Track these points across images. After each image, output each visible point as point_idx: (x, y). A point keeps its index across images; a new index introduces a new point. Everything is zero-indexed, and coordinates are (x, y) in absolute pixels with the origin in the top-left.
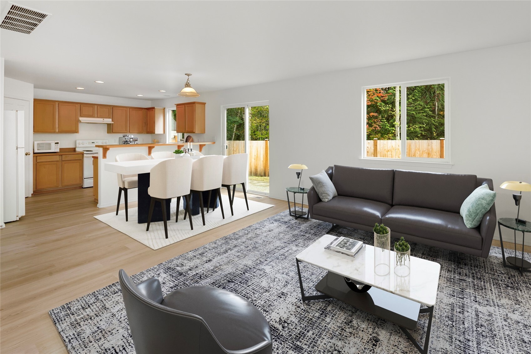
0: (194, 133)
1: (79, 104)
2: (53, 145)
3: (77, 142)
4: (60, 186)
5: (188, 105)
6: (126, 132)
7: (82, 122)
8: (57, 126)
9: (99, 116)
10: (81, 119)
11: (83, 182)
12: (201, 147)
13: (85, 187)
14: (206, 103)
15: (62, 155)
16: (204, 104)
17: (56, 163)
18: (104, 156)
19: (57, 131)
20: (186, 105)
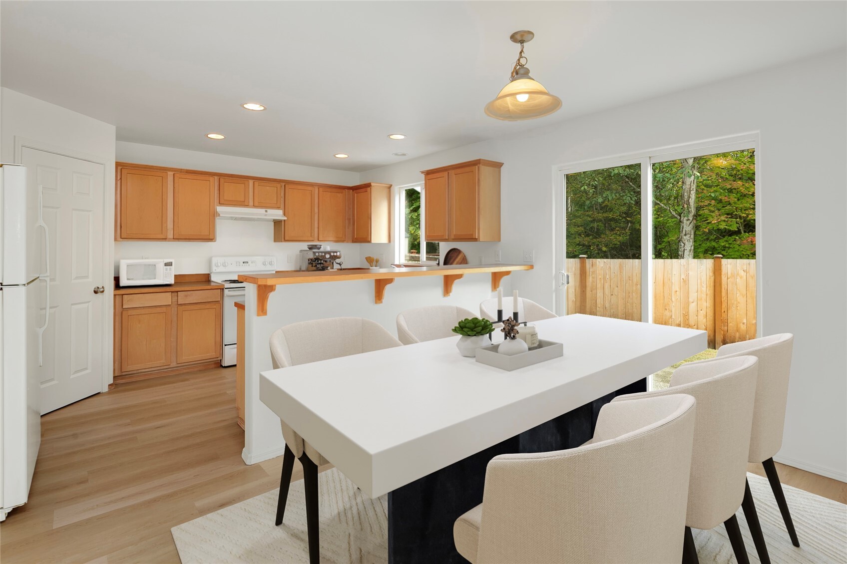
0: (475, 240)
1: (216, 177)
2: (160, 266)
3: (214, 260)
4: (174, 364)
5: (459, 171)
6: (311, 239)
7: (221, 215)
8: (170, 225)
9: (256, 204)
10: (220, 209)
11: (222, 354)
12: (496, 278)
13: (226, 365)
14: (503, 164)
15: (177, 292)
16: (499, 165)
17: (164, 309)
18: (262, 309)
19: (170, 235)
20: (452, 172)
